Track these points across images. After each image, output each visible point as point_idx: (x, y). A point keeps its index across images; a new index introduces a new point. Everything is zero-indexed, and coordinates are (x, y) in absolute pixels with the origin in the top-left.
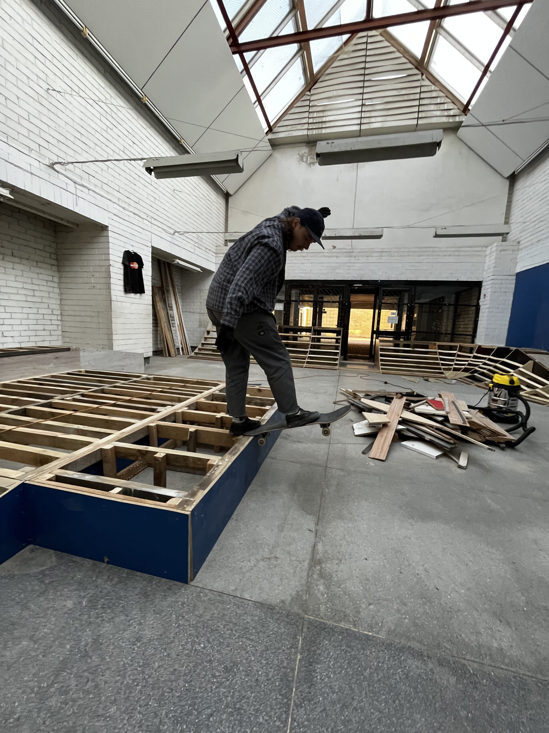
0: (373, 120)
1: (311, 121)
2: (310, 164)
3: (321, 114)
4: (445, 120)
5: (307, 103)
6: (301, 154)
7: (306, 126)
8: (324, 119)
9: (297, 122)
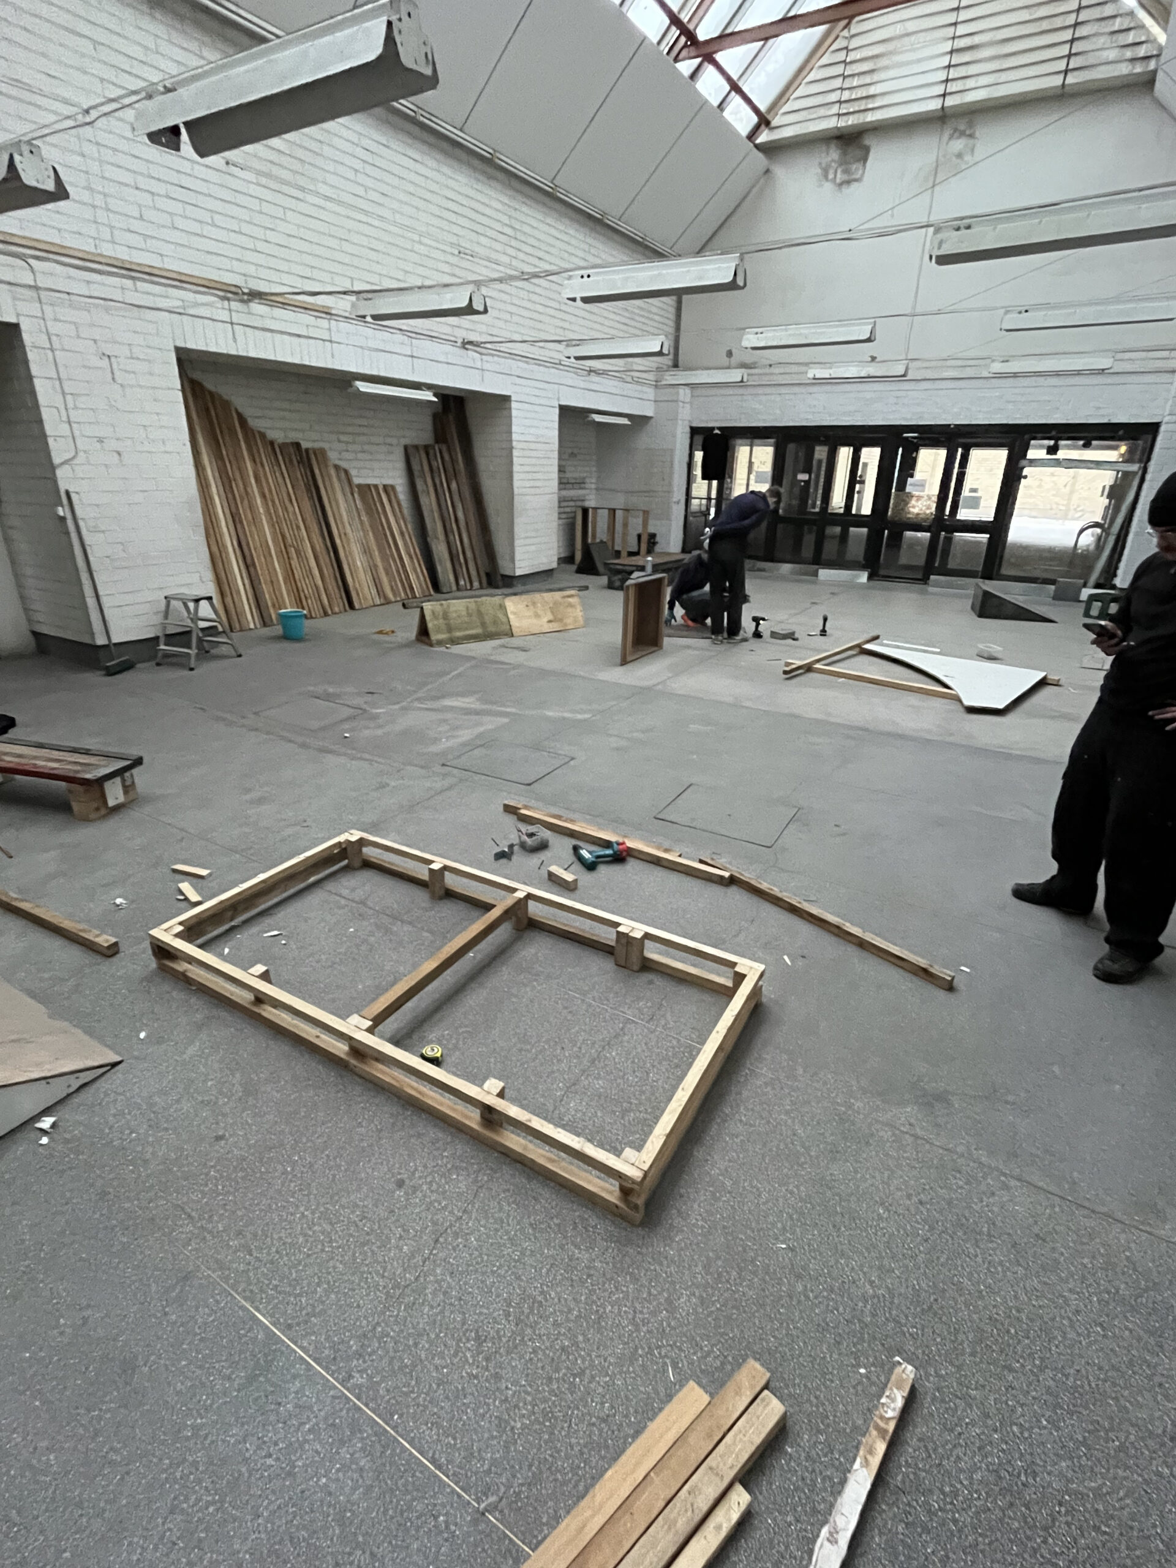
0: (970, 83)
1: (846, 95)
2: (841, 184)
3: (867, 79)
4: (1124, 69)
5: (841, 56)
6: (824, 165)
7: (835, 109)
8: (872, 90)
9: (819, 100)
